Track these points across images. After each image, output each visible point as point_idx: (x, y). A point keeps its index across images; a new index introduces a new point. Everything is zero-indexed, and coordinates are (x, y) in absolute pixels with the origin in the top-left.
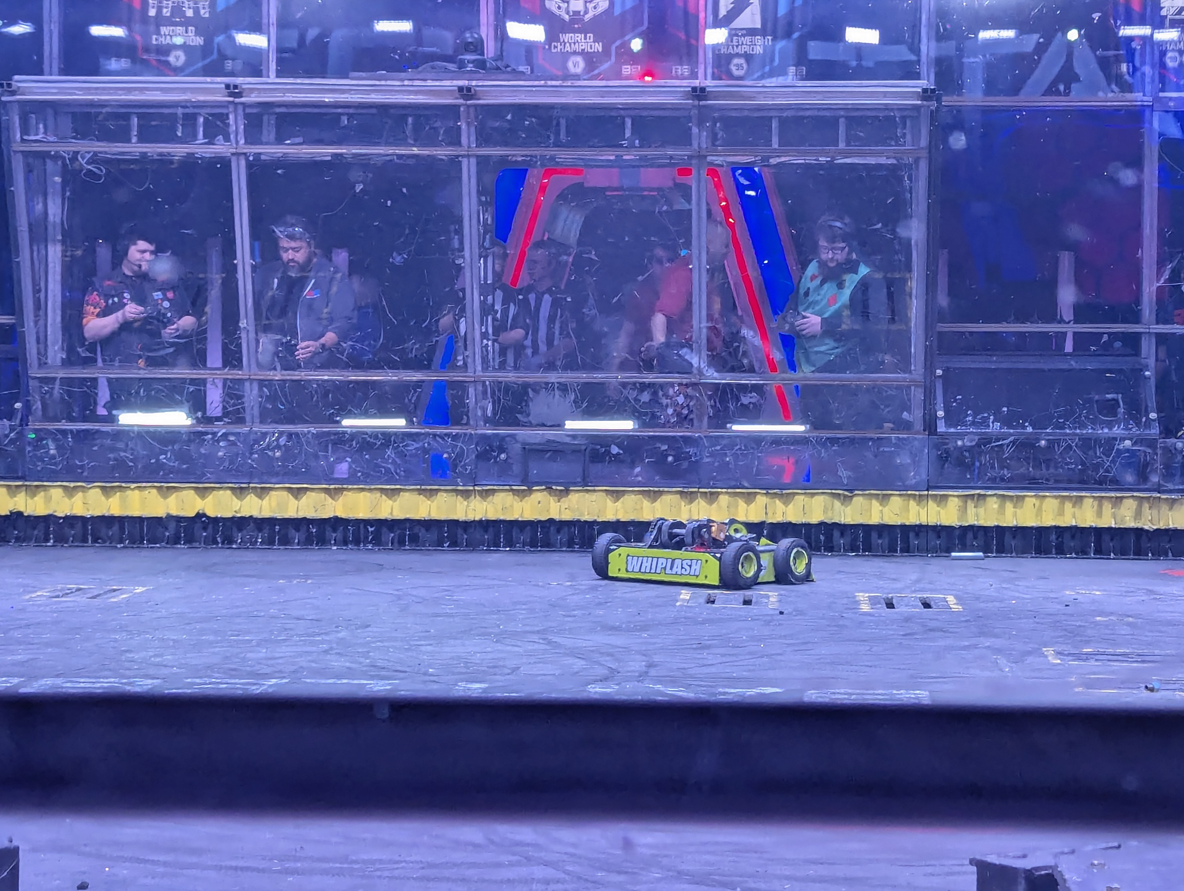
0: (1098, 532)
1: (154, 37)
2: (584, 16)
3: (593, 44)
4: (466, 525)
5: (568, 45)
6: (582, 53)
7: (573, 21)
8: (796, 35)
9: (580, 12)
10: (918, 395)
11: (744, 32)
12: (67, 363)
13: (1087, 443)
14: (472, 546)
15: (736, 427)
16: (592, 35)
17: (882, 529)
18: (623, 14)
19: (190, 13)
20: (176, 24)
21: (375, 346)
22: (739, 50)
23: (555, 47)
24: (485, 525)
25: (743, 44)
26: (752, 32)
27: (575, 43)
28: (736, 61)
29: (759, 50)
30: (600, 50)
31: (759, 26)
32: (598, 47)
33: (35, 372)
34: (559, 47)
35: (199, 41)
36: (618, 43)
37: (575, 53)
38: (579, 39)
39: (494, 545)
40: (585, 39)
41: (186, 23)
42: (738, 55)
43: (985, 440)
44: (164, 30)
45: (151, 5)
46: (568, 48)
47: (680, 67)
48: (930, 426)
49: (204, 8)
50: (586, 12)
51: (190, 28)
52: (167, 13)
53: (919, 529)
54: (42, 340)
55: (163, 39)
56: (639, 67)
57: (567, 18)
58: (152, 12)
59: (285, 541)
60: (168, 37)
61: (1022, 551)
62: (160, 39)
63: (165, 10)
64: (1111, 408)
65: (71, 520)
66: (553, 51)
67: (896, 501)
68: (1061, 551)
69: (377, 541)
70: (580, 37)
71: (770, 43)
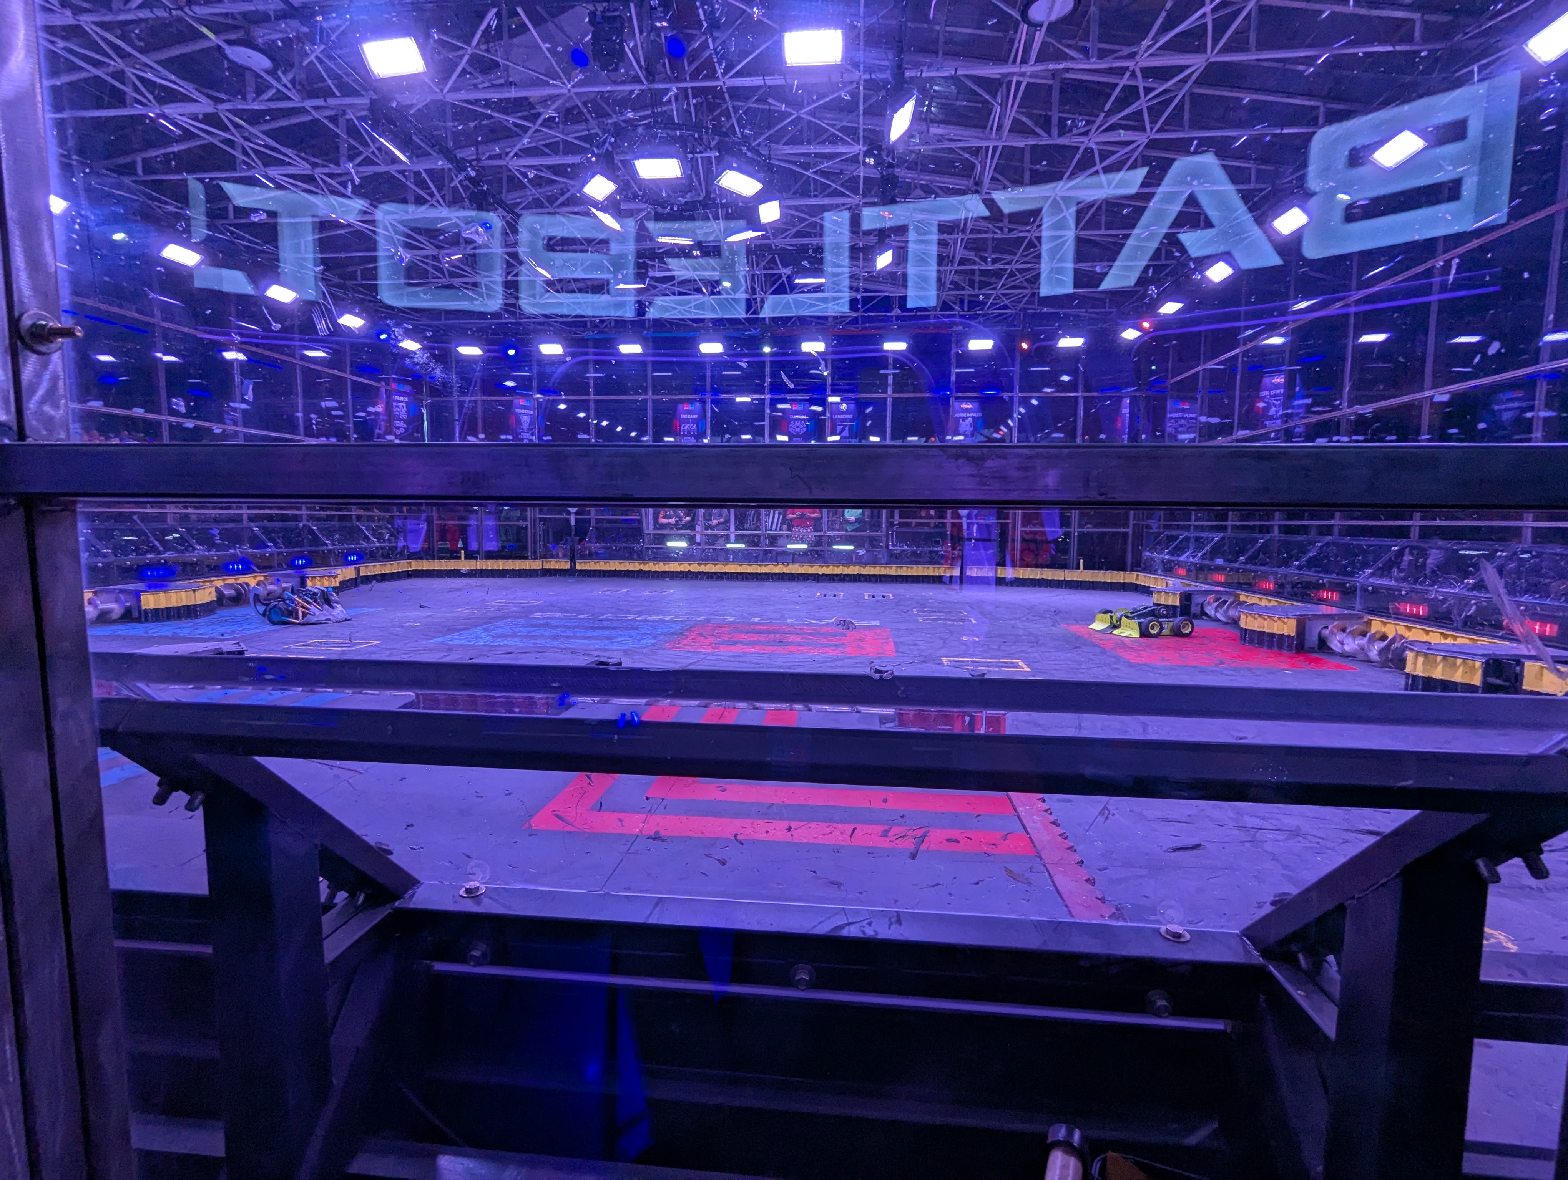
0: (933, 577)
4: (760, 574)
10: (884, 539)
12: (654, 529)
13: (931, 552)
14: (762, 580)
15: (835, 547)
17: (874, 576)
24: (766, 574)
33: (646, 531)
39: (768, 579)
43: (903, 551)
48: (887, 546)
53: (884, 576)
54: (647, 523)
59: (712, 578)
61: (913, 582)
64: (938, 543)
65: (656, 572)
67: (878, 568)
68: (923, 582)
69: (737, 578)
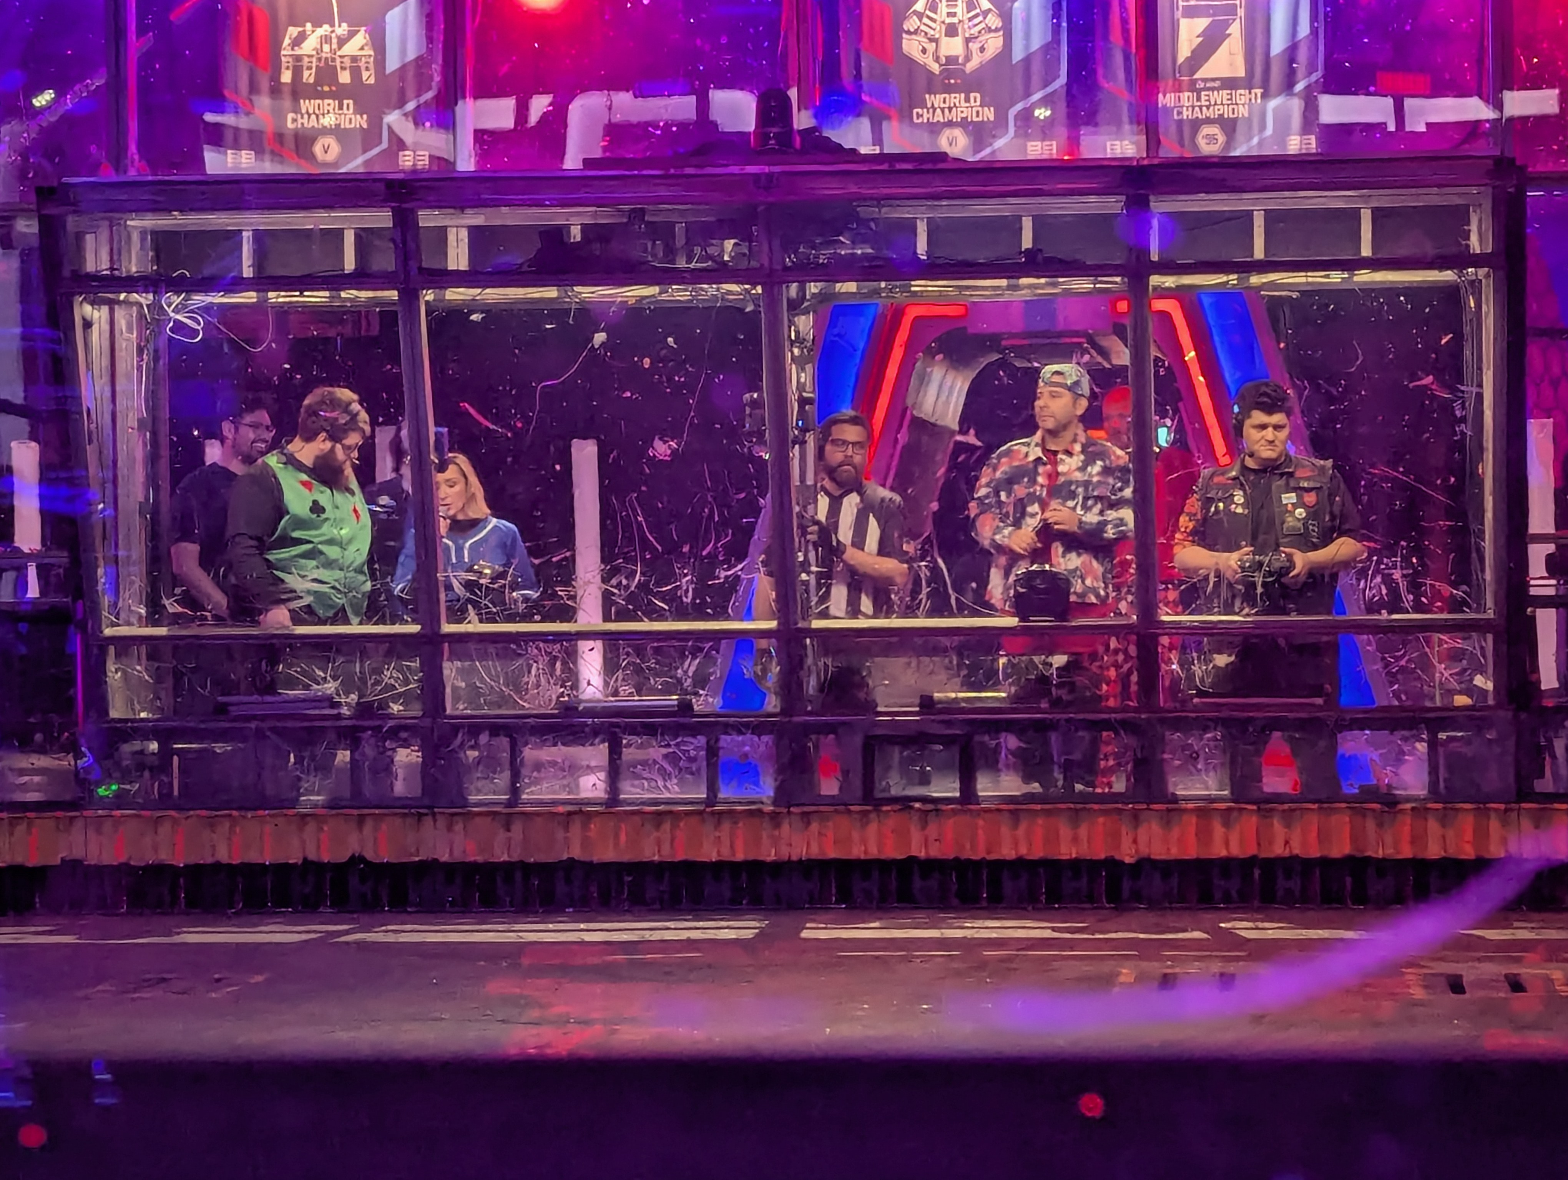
1: (290, 116)
2: (964, 65)
3: (980, 109)
5: (938, 110)
6: (964, 124)
7: (947, 73)
8: (1300, 87)
9: (957, 57)
11: (1217, 84)
16: (978, 95)
18: (1027, 60)
19: (345, 78)
20: (322, 96)
21: (627, 587)
22: (1211, 113)
23: (919, 116)
25: (1216, 104)
26: (1230, 84)
27: (950, 109)
28: (1206, 130)
29: (1243, 111)
30: (992, 118)
31: (1242, 73)
32: (989, 114)
34: (926, 116)
35: (362, 121)
36: (1019, 106)
37: (950, 124)
38: (957, 101)
40: (967, 100)
41: (339, 94)
42: (1209, 121)
44: (306, 105)
45: (284, 65)
46: (939, 117)
47: (1118, 142)
49: (367, 69)
50: (968, 59)
51: (345, 102)
52: (309, 77)
55: (305, 121)
56: (1054, 143)
57: (935, 68)
58: (286, 77)
59: (491, 900)
60: (313, 117)
62: (300, 121)
63: (306, 74)
66: (915, 120)
69: (638, 897)
70: (957, 98)
71: (1259, 101)
